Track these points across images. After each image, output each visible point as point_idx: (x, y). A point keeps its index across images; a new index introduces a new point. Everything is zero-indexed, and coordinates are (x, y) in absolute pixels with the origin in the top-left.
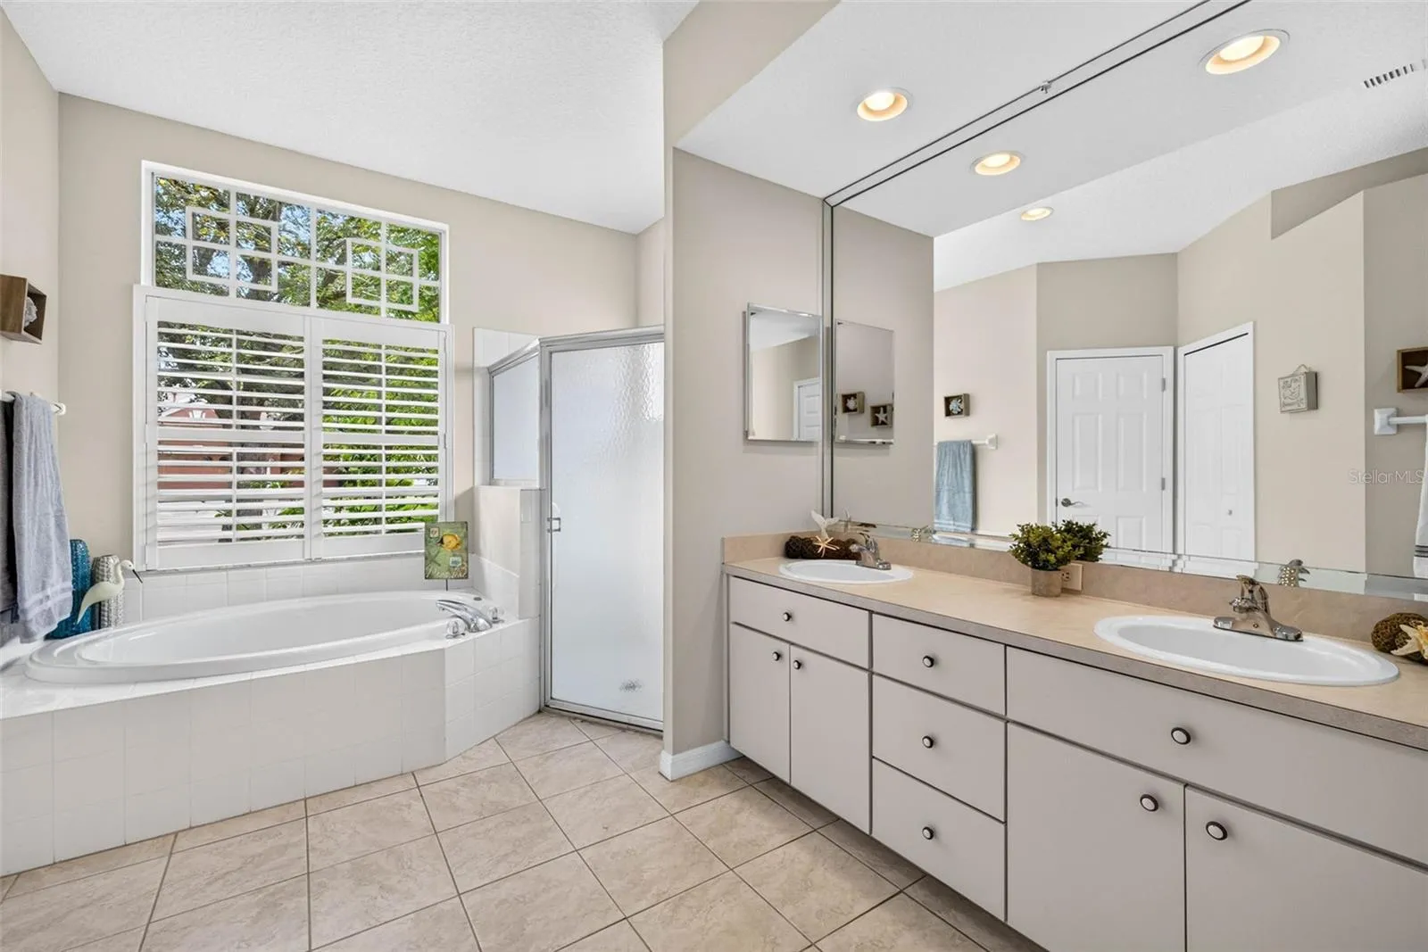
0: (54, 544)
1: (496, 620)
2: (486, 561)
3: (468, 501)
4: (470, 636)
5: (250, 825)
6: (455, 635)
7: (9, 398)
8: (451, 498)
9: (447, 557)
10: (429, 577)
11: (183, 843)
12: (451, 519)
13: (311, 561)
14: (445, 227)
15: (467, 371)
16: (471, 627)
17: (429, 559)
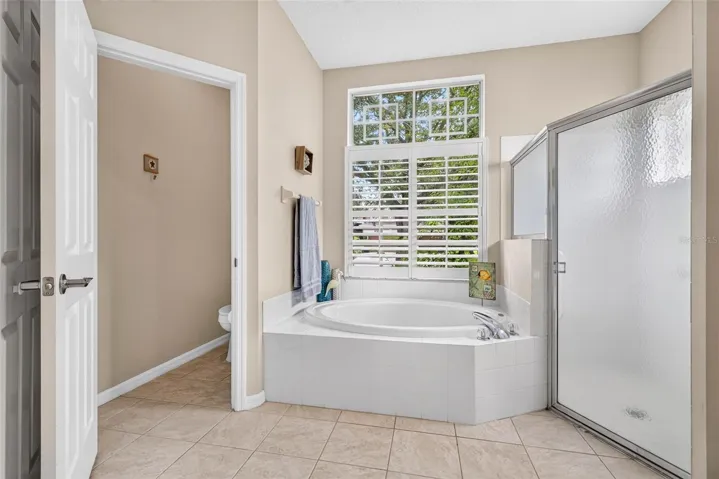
0: (315, 261)
1: (513, 333)
2: (508, 290)
3: (496, 250)
4: (494, 341)
5: (370, 421)
6: (483, 338)
7: (298, 197)
8: (486, 247)
9: (483, 285)
10: (471, 296)
11: (343, 418)
12: (486, 260)
13: (412, 279)
14: (482, 77)
15: (495, 166)
16: (494, 334)
17: (472, 285)
